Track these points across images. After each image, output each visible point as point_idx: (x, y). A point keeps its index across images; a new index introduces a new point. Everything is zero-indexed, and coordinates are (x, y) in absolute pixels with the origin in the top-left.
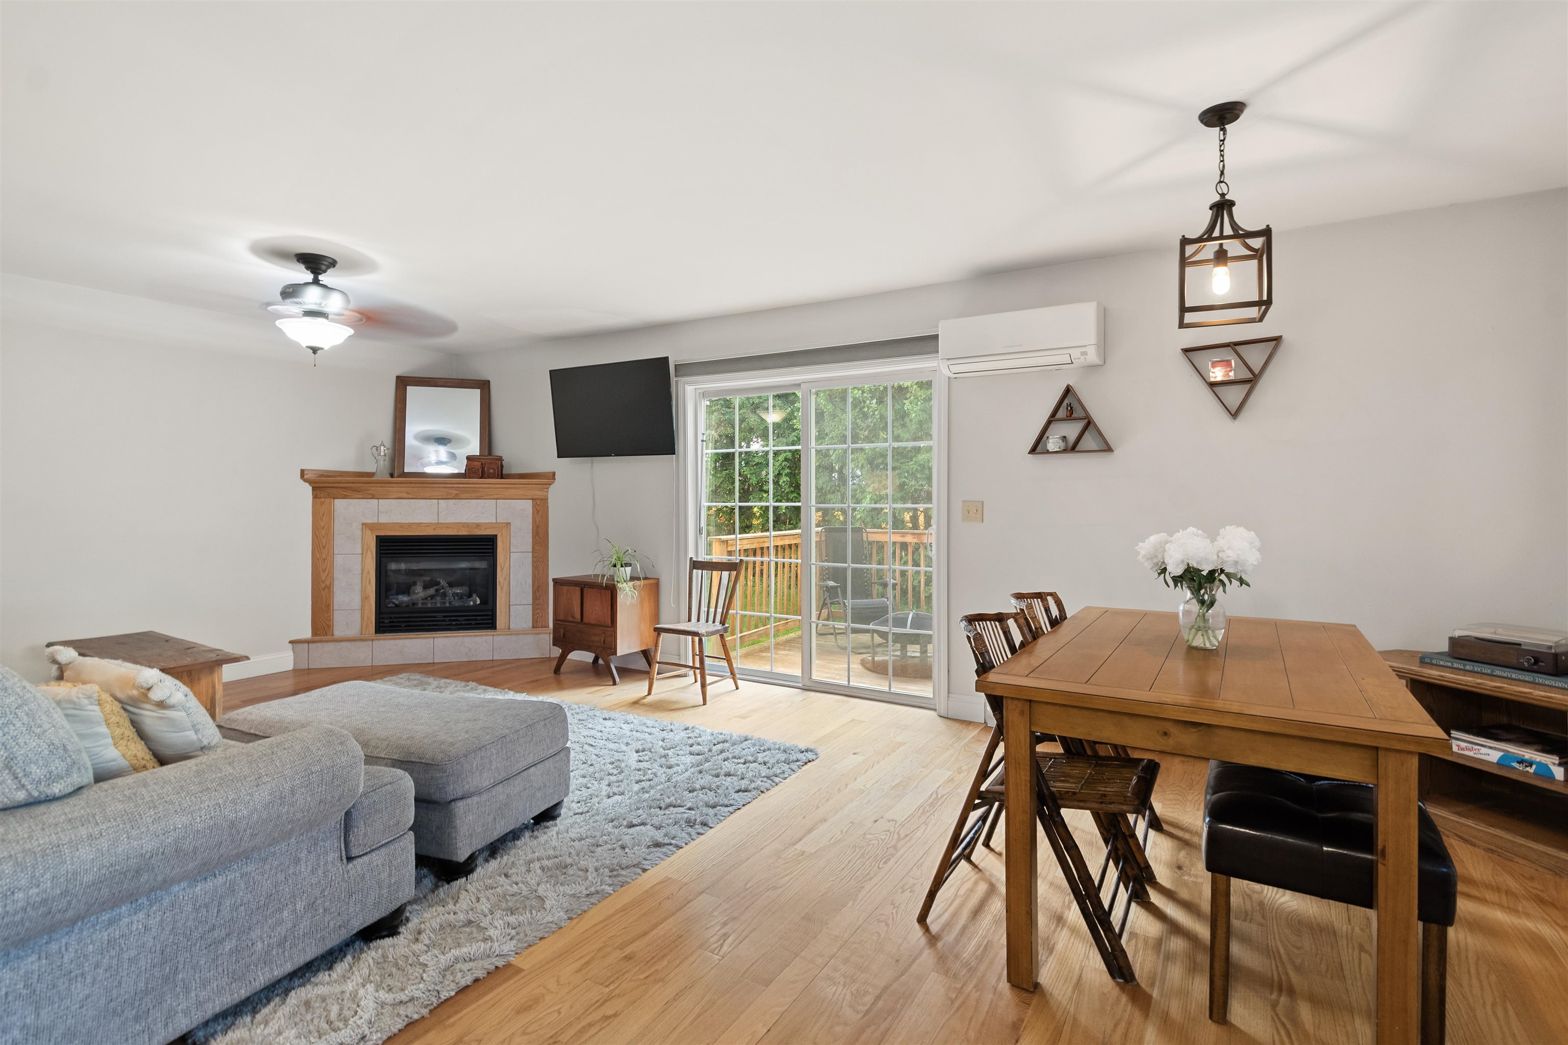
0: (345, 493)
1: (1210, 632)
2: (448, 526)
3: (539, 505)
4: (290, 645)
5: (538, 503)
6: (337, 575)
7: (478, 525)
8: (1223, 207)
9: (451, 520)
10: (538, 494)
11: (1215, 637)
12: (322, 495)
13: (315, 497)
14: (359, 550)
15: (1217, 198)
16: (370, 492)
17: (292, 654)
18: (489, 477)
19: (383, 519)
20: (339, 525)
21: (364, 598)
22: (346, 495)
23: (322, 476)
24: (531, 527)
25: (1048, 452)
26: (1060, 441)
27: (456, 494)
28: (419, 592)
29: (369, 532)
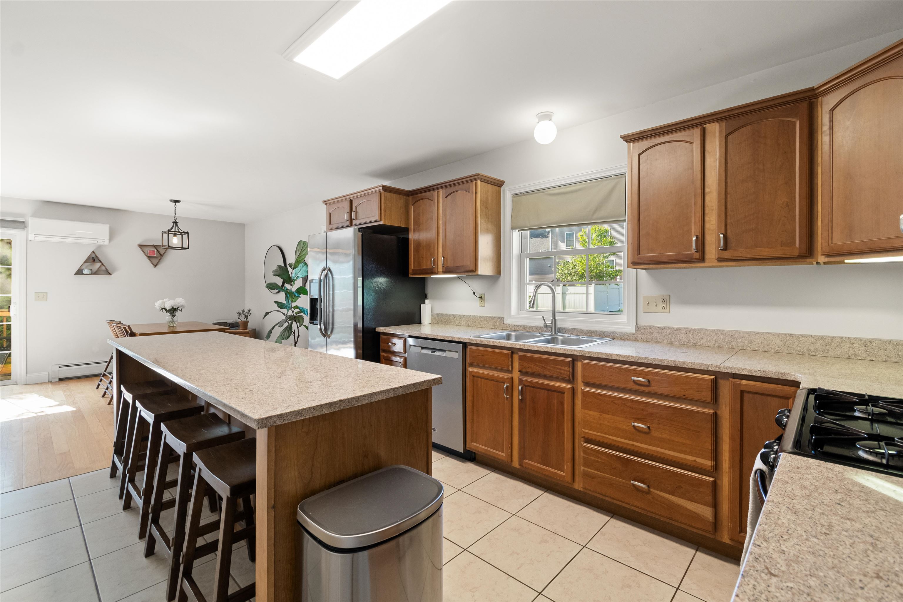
1: (174, 323)
8: (175, 223)
11: (175, 324)
15: (174, 221)
25: (84, 274)
26: (90, 271)
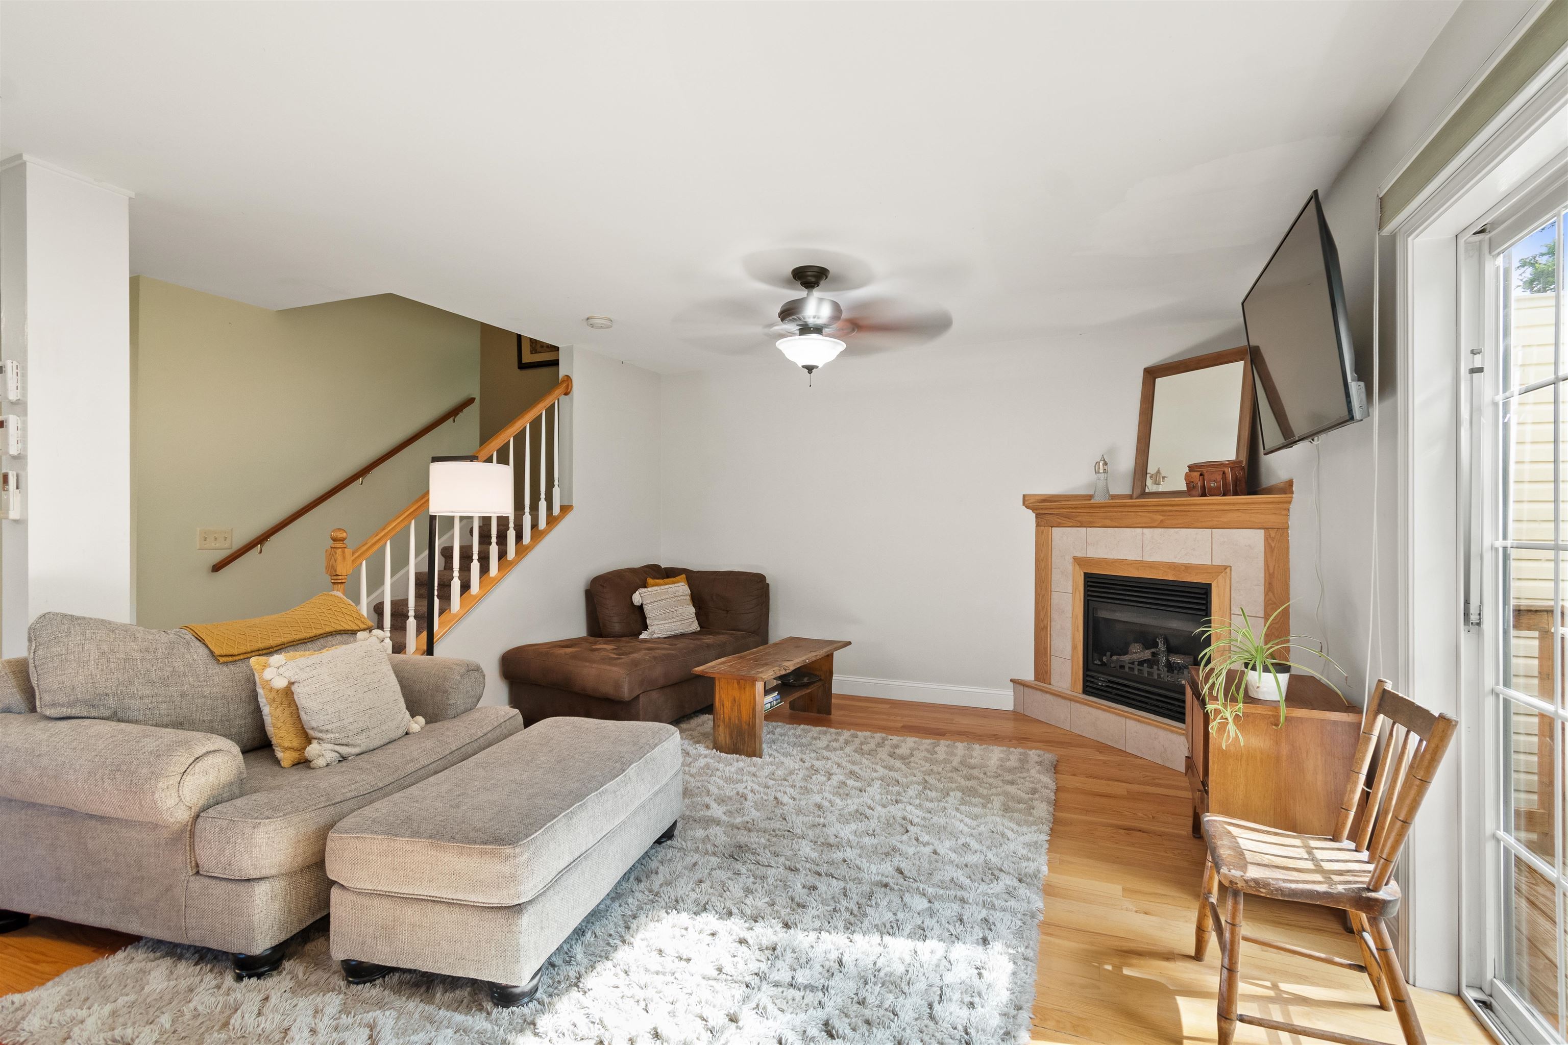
0: (1059, 520)
2: (1152, 565)
3: (1273, 539)
4: (1012, 684)
5: (1273, 535)
6: (1055, 615)
7: (1188, 568)
9: (1156, 558)
10: (1273, 520)
12: (1042, 523)
13: (1038, 525)
14: (1070, 590)
16: (1078, 519)
17: (1012, 693)
18: (1211, 495)
19: (1092, 553)
20: (1056, 559)
21: (1074, 648)
22: (1060, 523)
23: (1044, 501)
24: (1262, 575)
27: (1162, 521)
28: (1137, 653)
29: (1077, 567)
